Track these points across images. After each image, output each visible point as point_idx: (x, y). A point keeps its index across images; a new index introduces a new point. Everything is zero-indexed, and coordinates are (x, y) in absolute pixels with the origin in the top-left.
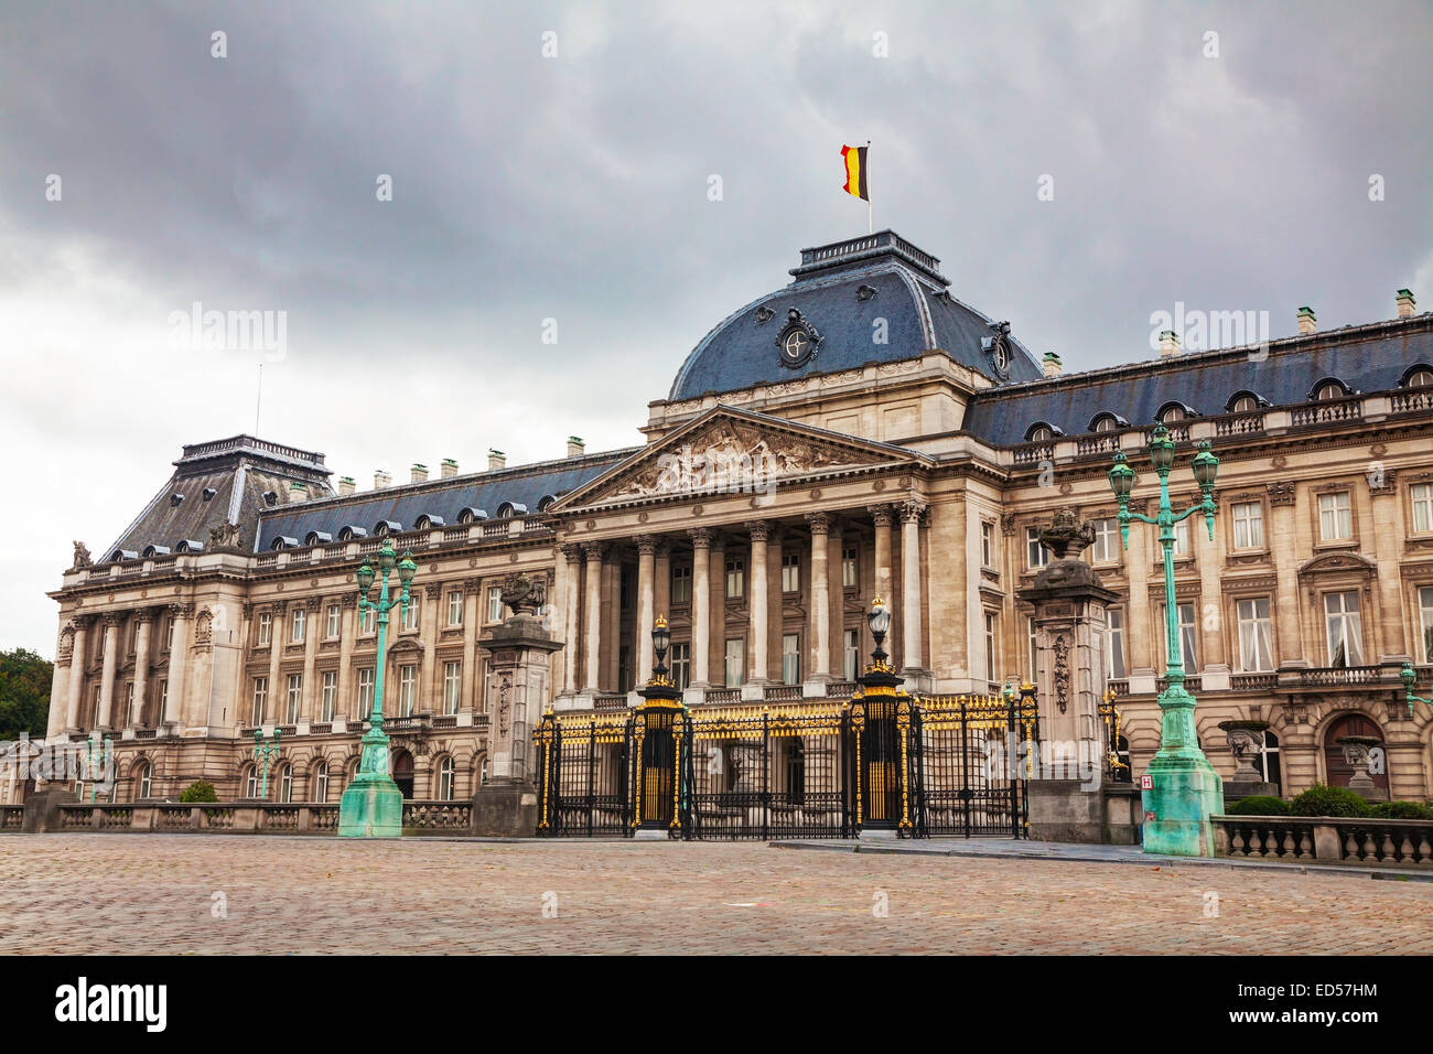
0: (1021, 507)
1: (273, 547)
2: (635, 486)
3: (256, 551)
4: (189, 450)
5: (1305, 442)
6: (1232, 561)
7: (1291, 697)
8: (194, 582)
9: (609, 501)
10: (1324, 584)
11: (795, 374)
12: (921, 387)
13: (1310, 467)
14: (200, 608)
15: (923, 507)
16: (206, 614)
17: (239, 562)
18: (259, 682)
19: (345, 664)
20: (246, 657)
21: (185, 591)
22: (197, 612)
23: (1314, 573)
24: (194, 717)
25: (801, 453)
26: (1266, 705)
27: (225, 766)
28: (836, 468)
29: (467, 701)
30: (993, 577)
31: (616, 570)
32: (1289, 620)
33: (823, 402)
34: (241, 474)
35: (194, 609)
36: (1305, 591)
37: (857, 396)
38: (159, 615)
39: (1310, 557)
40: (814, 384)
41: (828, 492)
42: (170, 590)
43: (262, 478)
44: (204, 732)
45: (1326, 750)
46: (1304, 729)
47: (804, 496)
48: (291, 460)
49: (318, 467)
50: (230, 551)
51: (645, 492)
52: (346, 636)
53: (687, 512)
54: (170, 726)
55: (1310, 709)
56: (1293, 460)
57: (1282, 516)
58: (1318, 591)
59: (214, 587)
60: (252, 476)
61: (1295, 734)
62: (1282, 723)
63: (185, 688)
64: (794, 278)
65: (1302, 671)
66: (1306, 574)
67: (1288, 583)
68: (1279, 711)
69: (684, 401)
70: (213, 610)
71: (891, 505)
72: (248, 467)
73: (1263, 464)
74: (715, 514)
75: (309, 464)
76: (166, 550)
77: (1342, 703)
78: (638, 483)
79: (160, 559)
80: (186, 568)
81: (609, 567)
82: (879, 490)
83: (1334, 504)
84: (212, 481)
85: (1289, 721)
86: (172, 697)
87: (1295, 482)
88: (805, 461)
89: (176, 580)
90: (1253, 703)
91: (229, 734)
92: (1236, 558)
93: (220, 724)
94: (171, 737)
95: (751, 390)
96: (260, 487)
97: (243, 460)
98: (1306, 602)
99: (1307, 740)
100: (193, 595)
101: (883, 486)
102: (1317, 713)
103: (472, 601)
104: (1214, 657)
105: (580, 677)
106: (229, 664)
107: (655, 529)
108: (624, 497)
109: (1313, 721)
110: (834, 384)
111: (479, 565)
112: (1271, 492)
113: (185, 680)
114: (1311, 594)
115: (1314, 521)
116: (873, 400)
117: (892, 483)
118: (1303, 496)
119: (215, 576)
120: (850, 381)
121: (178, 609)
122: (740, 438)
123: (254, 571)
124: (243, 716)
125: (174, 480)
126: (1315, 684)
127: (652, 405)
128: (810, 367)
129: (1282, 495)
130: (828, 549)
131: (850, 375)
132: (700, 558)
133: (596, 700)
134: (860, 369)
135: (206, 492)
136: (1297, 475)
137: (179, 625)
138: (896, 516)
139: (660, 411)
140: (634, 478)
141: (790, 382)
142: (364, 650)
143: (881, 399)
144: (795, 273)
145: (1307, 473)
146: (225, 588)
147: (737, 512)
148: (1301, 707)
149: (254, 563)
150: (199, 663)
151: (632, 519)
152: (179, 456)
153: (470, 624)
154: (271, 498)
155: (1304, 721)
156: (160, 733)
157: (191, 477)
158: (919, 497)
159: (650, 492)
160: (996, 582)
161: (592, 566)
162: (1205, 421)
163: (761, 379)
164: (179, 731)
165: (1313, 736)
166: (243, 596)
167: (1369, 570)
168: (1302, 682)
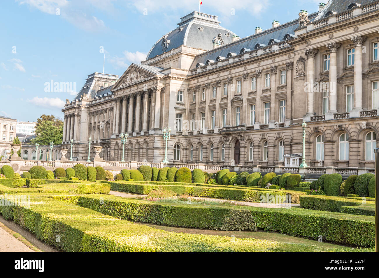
0: (191, 86)
4: (89, 76)
6: (222, 99)
7: (225, 134)
8: (78, 108)
9: (120, 87)
10: (235, 105)
11: (163, 53)
12: (178, 55)
13: (234, 73)
15: (162, 88)
16: (81, 115)
17: (87, 103)
20: (89, 125)
21: (76, 110)
22: (79, 115)
23: (233, 102)
24: (79, 139)
25: (143, 75)
26: (223, 137)
27: (85, 150)
28: (147, 78)
30: (182, 104)
32: (229, 114)
33: (164, 60)
34: (94, 82)
36: (232, 106)
37: (169, 58)
38: (73, 116)
39: (233, 97)
43: (100, 82)
44: (79, 142)
46: (228, 143)
50: (85, 101)
51: (124, 85)
54: (74, 141)
56: (232, 71)
57: (230, 87)
58: (234, 106)
59: (81, 109)
60: (97, 82)
63: (77, 132)
66: (232, 102)
67: (229, 105)
71: (155, 87)
72: (96, 80)
73: (228, 72)
74: (133, 90)
78: (123, 83)
80: (77, 105)
82: (154, 83)
83: (239, 84)
84: (89, 84)
85: (226, 141)
87: (233, 77)
88: (144, 77)
89: (75, 107)
90: (221, 136)
93: (83, 140)
95: (155, 57)
96: (99, 84)
97: (95, 78)
98: (232, 109)
99: (228, 146)
100: (78, 111)
102: (230, 138)
104: (217, 124)
105: (115, 130)
106: (86, 127)
107: (125, 94)
109: (229, 141)
110: (167, 55)
112: (228, 80)
113: (77, 130)
115: (236, 88)
116: (171, 59)
118: (234, 82)
120: (169, 54)
121: (75, 114)
122: (136, 71)
128: (166, 51)
131: (169, 52)
135: (87, 86)
136: (233, 75)
137: (76, 119)
138: (155, 90)
141: (161, 55)
143: (173, 59)
144: (178, 24)
146: (83, 109)
147: (135, 90)
148: (227, 137)
149: (90, 103)
150: (79, 127)
151: (122, 92)
152: (87, 78)
154: (102, 87)
155: (228, 141)
158: (161, 85)
160: (183, 106)
164: (76, 142)
166: (88, 111)
167: (241, 101)
168: (227, 131)
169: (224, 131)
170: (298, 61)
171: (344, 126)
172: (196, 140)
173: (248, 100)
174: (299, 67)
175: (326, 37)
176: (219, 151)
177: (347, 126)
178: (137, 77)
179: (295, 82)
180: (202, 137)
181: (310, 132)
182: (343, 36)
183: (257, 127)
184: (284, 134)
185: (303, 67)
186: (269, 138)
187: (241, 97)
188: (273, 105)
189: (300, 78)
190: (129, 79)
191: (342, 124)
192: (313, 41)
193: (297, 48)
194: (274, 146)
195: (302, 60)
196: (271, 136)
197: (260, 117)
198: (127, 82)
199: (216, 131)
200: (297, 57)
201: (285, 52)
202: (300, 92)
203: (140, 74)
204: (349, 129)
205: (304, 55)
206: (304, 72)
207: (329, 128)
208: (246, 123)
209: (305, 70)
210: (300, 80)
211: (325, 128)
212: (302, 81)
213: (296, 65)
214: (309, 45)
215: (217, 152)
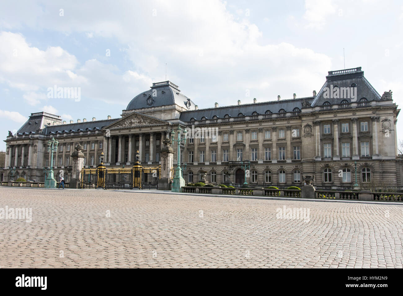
1: (49, 133)
2: (118, 126)
3: (46, 134)
4: (32, 114)
5: (236, 124)
6: (223, 143)
7: (230, 166)
8: (33, 140)
9: (113, 128)
10: (237, 148)
11: (150, 106)
12: (172, 110)
14: (34, 144)
15: (170, 132)
16: (36, 146)
17: (43, 136)
18: (47, 159)
19: (64, 156)
20: (44, 154)
21: (31, 141)
22: (34, 145)
23: (236, 146)
24: (34, 165)
25: (149, 121)
26: (227, 167)
27: (41, 174)
28: (155, 124)
29: (87, 163)
30: (183, 144)
31: (115, 141)
32: (231, 153)
33: (154, 112)
34: (43, 119)
35: (33, 145)
36: (234, 148)
37: (160, 111)
38: (26, 146)
39: (235, 143)
40: (153, 109)
41: (153, 128)
42: (28, 141)
43: (47, 120)
44: (36, 167)
45: (236, 174)
46: (232, 171)
47: (149, 129)
48: (54, 117)
49: (59, 118)
50: (40, 134)
52: (64, 151)
53: (128, 131)
54: (29, 166)
55: (233, 168)
56: (234, 126)
57: (231, 136)
59: (37, 141)
60: (45, 120)
61: (231, 172)
62: (229, 170)
63: (32, 159)
64: (151, 89)
65: (233, 162)
66: (234, 146)
67: (232, 147)
68: (229, 168)
69: (129, 110)
70: (37, 145)
71: (164, 131)
72: (45, 118)
73: (229, 127)
74: (133, 131)
75: (57, 118)
76: (28, 133)
77: (239, 167)
78: (119, 125)
79: (26, 135)
80: (31, 137)
81: (113, 140)
82: (162, 128)
83: (240, 134)
84: (37, 121)
85: (230, 170)
86: (29, 161)
87: (234, 130)
88: (149, 123)
89: (29, 139)
90: (225, 167)
91: (41, 168)
92: (224, 143)
93: (39, 166)
94: (29, 168)
95: (141, 109)
96: (47, 122)
97: (43, 116)
98: (234, 150)
99: (233, 173)
100: (33, 142)
101: (163, 128)
102: (235, 168)
103: (88, 145)
104: (219, 159)
105: (108, 160)
106: (41, 155)
107: (122, 134)
108: (116, 128)
109: (234, 170)
110: (156, 109)
111: (90, 139)
112: (230, 132)
113: (32, 158)
114: (235, 149)
115: (236, 137)
116: (163, 112)
117: (165, 127)
118: (235, 133)
119: (37, 139)
120: (159, 108)
121: (30, 145)
122: (138, 118)
123: (46, 138)
124: (44, 165)
125: (29, 120)
126: (235, 164)
127: (123, 111)
128: (152, 105)
129: (232, 132)
130: (153, 139)
131: (159, 107)
132: (130, 139)
133: (110, 164)
134: (161, 106)
135: (36, 122)
136: (234, 129)
137: (30, 148)
138: (165, 133)
139: (124, 112)
140: (118, 124)
141: (149, 108)
142: (67, 153)
143: (165, 112)
144: (151, 87)
145: (236, 129)
146: (39, 141)
147: (137, 131)
148: (232, 167)
149: (45, 136)
150: (35, 155)
152: (30, 115)
153: (88, 150)
154: (49, 124)
155: (232, 170)
156: (27, 167)
157: (33, 119)
158: (170, 130)
159: (121, 127)
160: (183, 145)
161: (110, 140)
162: (220, 119)
163: (143, 107)
164: (31, 167)
165: (234, 172)
166: (43, 143)
167: (244, 145)
168: (232, 164)
169: (231, 164)
170: (305, 126)
171: (348, 164)
172: (197, 169)
173: (250, 146)
174: (307, 129)
175: (332, 116)
176: (222, 176)
177: (350, 164)
178: (140, 122)
179: (304, 138)
180: (204, 167)
181: (322, 166)
182: (345, 116)
183: (260, 162)
184: (286, 167)
185: (310, 130)
186: (272, 169)
187: (244, 143)
188: (274, 149)
189: (308, 136)
190: (128, 123)
191: (347, 163)
192: (321, 116)
193: (304, 119)
194: (278, 174)
195: (308, 126)
196: (274, 168)
197: (263, 156)
198: (125, 124)
199: (219, 163)
200: (304, 124)
201: (286, 119)
202: (307, 144)
203: (143, 120)
204: (352, 166)
205: (311, 123)
206: (311, 133)
207: (337, 165)
208: (249, 159)
209: (311, 132)
210: (307, 137)
211: (334, 165)
212: (309, 138)
213: (304, 128)
214: (318, 118)
215: (221, 177)
